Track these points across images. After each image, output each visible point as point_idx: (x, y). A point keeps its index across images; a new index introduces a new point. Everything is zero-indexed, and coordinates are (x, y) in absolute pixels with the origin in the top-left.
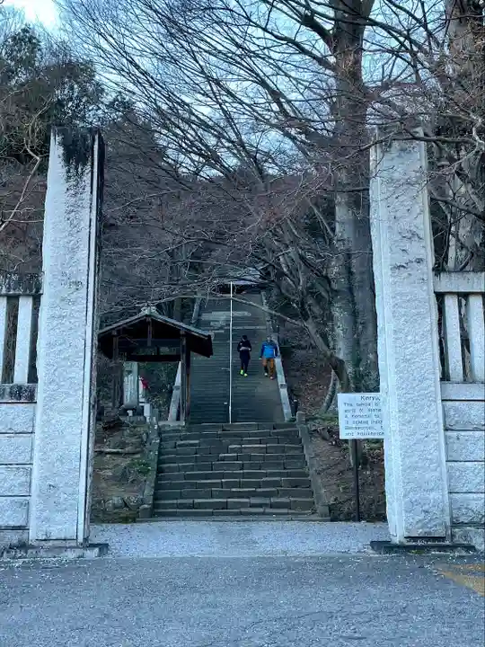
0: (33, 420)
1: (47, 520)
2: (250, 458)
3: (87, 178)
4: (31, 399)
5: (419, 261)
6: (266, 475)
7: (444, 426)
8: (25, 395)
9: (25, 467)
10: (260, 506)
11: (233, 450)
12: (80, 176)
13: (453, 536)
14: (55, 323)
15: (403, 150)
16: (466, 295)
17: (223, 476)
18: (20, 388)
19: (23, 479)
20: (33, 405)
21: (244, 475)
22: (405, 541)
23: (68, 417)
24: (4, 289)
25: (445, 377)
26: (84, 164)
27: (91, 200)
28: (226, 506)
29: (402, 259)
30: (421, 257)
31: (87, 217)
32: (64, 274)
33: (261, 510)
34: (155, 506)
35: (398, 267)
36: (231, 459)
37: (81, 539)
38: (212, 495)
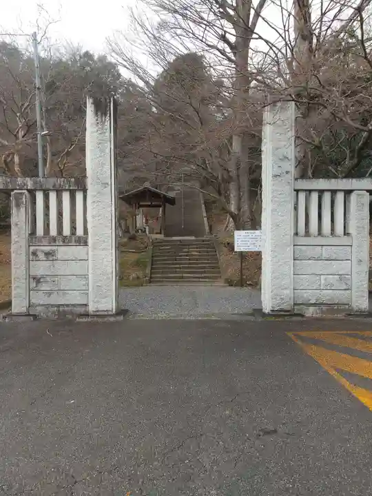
0: (88, 254)
1: (98, 302)
2: (193, 255)
3: (107, 124)
4: (86, 244)
5: (287, 172)
6: (200, 263)
7: (294, 257)
8: (83, 241)
9: (85, 277)
10: (199, 278)
11: (186, 252)
12: (103, 123)
13: (294, 309)
14: (95, 205)
15: (282, 108)
16: (310, 191)
17: (181, 264)
18: (79, 237)
19: (85, 282)
20: (87, 247)
21: (190, 264)
22: (270, 312)
24: (67, 186)
25: (296, 234)
26: (106, 115)
27: (110, 136)
28: (182, 277)
29: (278, 172)
30: (289, 170)
31: (109, 147)
32: (99, 179)
33: (197, 280)
34: (151, 278)
35: (276, 176)
36: (185, 256)
37: (114, 311)
38: (176, 272)
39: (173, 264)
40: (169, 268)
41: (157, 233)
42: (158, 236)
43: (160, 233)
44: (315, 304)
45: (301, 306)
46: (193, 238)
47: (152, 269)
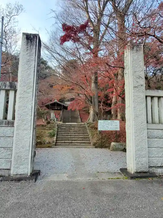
0: (13, 132)
1: (17, 168)
2: (76, 132)
4: (13, 125)
6: (80, 136)
8: (11, 124)
9: (10, 149)
11: (73, 130)
13: (149, 170)
14: (21, 99)
18: (9, 122)
19: (9, 153)
20: (13, 127)
21: (75, 136)
23: (25, 132)
24: (4, 87)
25: (147, 122)
26: (33, 46)
27: (35, 58)
28: (72, 143)
29: (137, 84)
30: (142, 84)
31: (34, 64)
33: (79, 144)
34: (56, 143)
35: (135, 87)
36: (72, 132)
37: (29, 174)
38: (69, 140)
39: (67, 136)
40: (65, 138)
41: (59, 121)
42: (60, 122)
43: (61, 121)
44: (160, 166)
45: (153, 168)
46: (76, 123)
47: (57, 138)
